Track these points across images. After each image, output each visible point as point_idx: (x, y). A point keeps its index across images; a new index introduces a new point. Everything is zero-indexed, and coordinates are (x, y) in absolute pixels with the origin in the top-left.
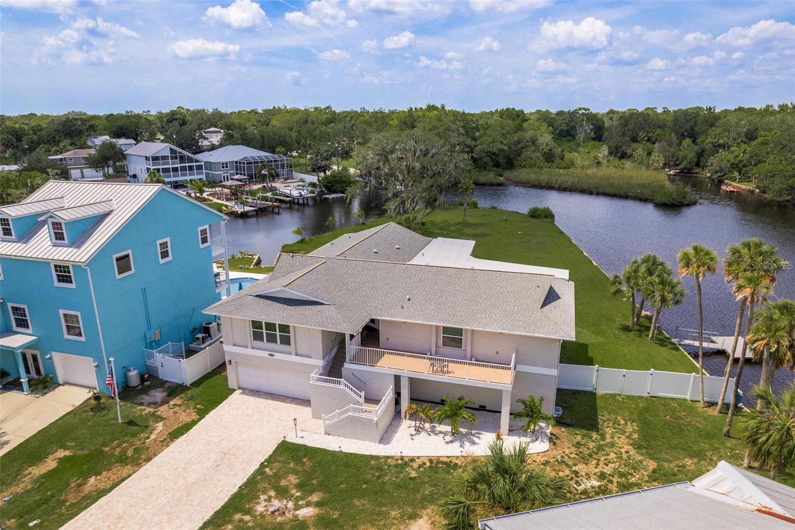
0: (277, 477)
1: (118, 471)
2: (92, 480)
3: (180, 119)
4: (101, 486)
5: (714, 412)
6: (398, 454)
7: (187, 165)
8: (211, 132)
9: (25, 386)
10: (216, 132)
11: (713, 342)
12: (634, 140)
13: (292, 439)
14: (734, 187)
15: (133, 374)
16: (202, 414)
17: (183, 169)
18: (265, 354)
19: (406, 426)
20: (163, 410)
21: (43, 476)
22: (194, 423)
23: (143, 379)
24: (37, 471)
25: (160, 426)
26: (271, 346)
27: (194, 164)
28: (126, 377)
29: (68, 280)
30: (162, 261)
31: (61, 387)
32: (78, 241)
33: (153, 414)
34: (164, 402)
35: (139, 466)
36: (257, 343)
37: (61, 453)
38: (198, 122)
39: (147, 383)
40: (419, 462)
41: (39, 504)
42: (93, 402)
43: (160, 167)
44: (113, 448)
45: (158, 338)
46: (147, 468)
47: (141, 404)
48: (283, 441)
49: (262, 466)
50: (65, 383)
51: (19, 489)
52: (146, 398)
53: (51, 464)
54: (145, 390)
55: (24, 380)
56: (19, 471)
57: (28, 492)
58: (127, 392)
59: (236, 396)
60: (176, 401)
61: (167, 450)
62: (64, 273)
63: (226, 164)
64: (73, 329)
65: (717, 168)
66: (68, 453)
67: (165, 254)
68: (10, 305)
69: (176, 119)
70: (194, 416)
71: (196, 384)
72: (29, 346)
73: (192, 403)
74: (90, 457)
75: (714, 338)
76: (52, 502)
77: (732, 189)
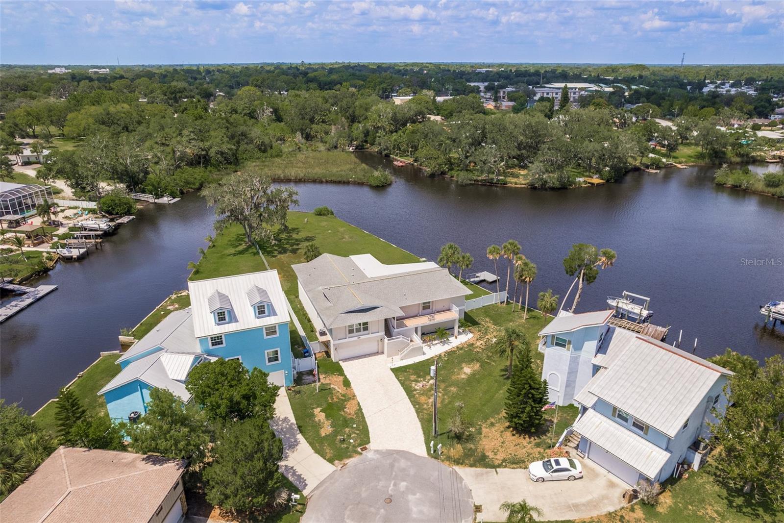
1: (350, 404)
2: (347, 410)
4: (355, 409)
5: (504, 305)
11: (477, 277)
12: (312, 121)
14: (401, 162)
18: (356, 338)
19: (424, 346)
20: (324, 381)
21: (327, 418)
22: (346, 379)
24: (321, 418)
25: (333, 386)
26: (359, 334)
29: (274, 333)
35: (355, 399)
36: (350, 335)
37: (317, 410)
40: (443, 355)
42: (290, 391)
44: (333, 400)
46: (359, 398)
48: (391, 369)
49: (397, 378)
52: (307, 381)
53: (321, 414)
58: (296, 382)
60: (322, 376)
61: (355, 390)
62: (271, 331)
64: (274, 359)
65: (385, 147)
70: (341, 377)
73: (330, 374)
74: (329, 405)
75: (478, 275)
77: (402, 164)
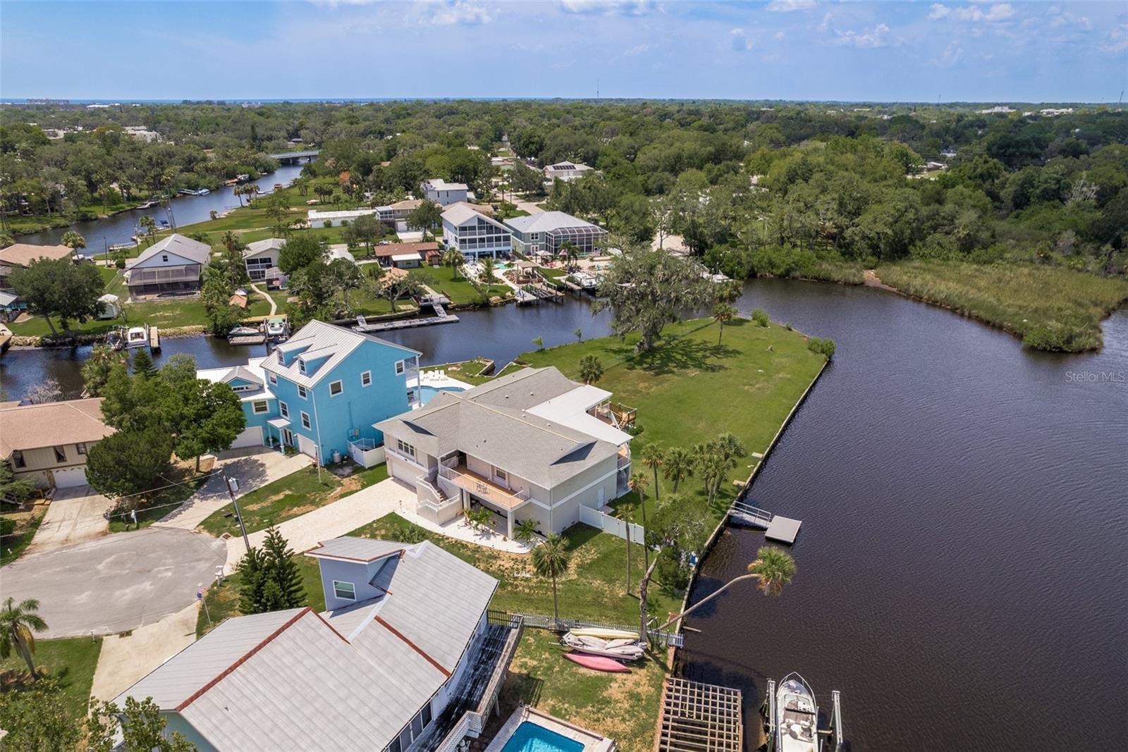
0: (377, 529)
1: (308, 507)
2: (295, 509)
3: (537, 142)
4: (298, 513)
6: (442, 534)
7: (494, 235)
8: (562, 168)
9: (283, 450)
10: (568, 167)
13: (399, 513)
15: (337, 455)
16: (364, 487)
17: (490, 240)
18: (403, 458)
19: (462, 521)
20: (346, 481)
21: (276, 501)
22: (357, 491)
23: (343, 459)
24: (275, 498)
25: (339, 489)
26: (406, 454)
27: (502, 235)
28: (332, 456)
29: (304, 395)
30: (364, 386)
31: (300, 455)
32: (311, 374)
33: (339, 482)
34: (349, 476)
35: (318, 507)
36: (400, 451)
37: (288, 492)
38: (556, 148)
39: (345, 462)
40: (450, 540)
41: (270, 513)
42: (312, 467)
43: (467, 237)
44: (310, 496)
45: (357, 434)
46: (322, 509)
47: (336, 474)
48: (393, 513)
49: (374, 522)
50: (303, 453)
51: (264, 504)
52: (340, 471)
53: (281, 496)
54: (341, 466)
55: (282, 447)
56: (267, 497)
57: (268, 507)
58: (331, 465)
59: (388, 481)
60: (355, 476)
61: (335, 503)
62: (303, 391)
63: (537, 234)
64: (307, 424)
66: (290, 493)
67: (366, 381)
68: (280, 401)
69: (533, 143)
70: (359, 488)
71: (371, 468)
72: (288, 427)
73: (362, 480)
74: (299, 496)
76: (275, 514)
